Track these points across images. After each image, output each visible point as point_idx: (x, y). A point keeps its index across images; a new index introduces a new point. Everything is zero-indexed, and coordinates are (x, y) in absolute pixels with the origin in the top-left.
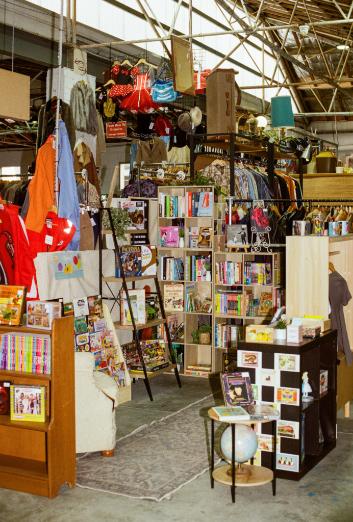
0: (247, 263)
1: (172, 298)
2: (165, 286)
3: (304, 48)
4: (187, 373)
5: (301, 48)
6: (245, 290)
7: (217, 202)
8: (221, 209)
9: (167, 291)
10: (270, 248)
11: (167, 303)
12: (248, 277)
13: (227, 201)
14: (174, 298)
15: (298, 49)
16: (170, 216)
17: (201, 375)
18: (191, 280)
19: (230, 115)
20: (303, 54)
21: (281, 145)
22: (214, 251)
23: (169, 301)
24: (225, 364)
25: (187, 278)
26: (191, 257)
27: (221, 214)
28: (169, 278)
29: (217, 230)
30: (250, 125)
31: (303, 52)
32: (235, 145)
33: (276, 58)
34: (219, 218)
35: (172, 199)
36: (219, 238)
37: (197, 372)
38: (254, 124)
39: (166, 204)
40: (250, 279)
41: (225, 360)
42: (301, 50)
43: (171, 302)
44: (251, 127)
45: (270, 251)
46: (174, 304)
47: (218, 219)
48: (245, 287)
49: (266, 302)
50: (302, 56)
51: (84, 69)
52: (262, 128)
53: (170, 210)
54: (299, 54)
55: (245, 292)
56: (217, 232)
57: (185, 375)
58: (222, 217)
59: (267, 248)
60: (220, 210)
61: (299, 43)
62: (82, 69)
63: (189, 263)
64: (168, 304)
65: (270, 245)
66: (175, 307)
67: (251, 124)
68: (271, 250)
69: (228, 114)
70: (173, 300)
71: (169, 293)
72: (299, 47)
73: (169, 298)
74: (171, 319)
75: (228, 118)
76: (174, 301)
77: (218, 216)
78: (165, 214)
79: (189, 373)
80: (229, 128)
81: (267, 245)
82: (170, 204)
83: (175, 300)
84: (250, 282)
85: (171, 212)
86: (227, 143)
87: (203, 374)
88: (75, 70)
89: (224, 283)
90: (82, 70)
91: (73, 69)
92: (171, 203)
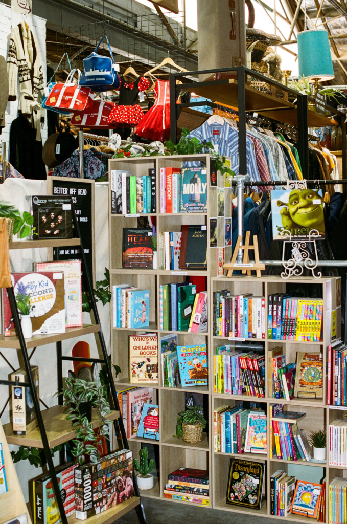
0: (273, 299)
1: (145, 360)
2: (131, 338)
3: (324, 10)
4: (166, 496)
5: (321, 10)
6: (269, 350)
7: (216, 185)
8: (223, 198)
9: (136, 348)
10: (317, 269)
11: (135, 369)
12: (275, 326)
13: (234, 184)
14: (149, 360)
15: (316, 12)
16: (138, 212)
17: (191, 500)
18: (170, 329)
19: (237, 38)
20: (323, 17)
21: (317, 100)
22: (211, 277)
23: (140, 366)
24: (232, 479)
25: (162, 326)
26: (170, 286)
27: (223, 207)
28: (126, 324)
29: (217, 237)
30: (268, 65)
31: (324, 15)
32: (246, 90)
33: (290, 23)
34: (221, 214)
35: (140, 181)
36: (221, 252)
37: (184, 495)
38: (275, 63)
39: (128, 190)
40: (279, 330)
41: (234, 471)
42: (321, 12)
43: (144, 368)
44: (270, 67)
45: (317, 275)
46: (148, 371)
47: (217, 217)
48: (269, 343)
49: (308, 372)
50: (322, 19)
51: (27, 7)
52: (288, 71)
53: (138, 200)
54: (319, 17)
55: (271, 353)
56: (215, 241)
57: (161, 498)
58: (225, 212)
59: (312, 269)
60: (221, 200)
61: (319, 4)
62: (24, 6)
63: (166, 297)
64: (137, 371)
65: (318, 263)
66: (150, 376)
67: (269, 63)
68: (319, 273)
69: (232, 37)
70: (148, 363)
71: (139, 351)
72: (318, 9)
73: (140, 360)
74: (136, 397)
75: (234, 44)
76: (148, 366)
77: (217, 210)
78: (128, 208)
79: (170, 496)
80: (234, 60)
81: (312, 263)
82: (137, 190)
83: (151, 363)
84: (279, 334)
85: (140, 205)
86: (232, 84)
87: (194, 500)
88: (12, 6)
89: (236, 336)
90: (25, 8)
91: (10, 4)
92: (139, 187)
